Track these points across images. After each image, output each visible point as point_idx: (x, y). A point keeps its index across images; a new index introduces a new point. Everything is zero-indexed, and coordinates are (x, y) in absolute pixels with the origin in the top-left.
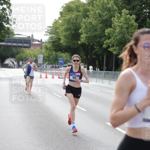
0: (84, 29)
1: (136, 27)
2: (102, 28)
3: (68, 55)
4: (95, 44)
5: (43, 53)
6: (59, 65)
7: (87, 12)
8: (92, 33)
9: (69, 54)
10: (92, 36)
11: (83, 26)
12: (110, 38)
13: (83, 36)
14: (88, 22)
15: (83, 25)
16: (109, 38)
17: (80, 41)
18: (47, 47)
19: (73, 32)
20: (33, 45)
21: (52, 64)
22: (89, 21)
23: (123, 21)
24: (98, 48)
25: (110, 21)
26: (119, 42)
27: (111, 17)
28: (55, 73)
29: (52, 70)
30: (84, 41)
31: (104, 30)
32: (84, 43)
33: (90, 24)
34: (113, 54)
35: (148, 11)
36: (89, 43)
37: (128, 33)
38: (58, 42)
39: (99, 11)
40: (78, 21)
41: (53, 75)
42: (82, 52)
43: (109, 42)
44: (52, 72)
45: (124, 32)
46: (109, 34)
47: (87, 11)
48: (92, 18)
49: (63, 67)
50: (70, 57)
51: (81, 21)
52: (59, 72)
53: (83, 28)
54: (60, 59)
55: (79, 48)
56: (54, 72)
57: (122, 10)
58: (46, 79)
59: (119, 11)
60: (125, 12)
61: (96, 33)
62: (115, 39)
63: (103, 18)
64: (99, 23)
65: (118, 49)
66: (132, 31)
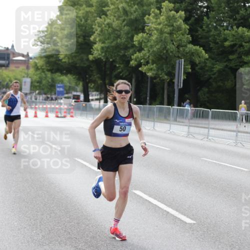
0: (99, 35)
1: (185, 32)
2: (128, 34)
3: (72, 78)
4: (117, 60)
5: (30, 76)
6: (56, 96)
7: (104, 7)
8: (112, 42)
9: (74, 77)
10: (113, 47)
11: (97, 30)
12: (143, 49)
13: (98, 46)
14: (106, 23)
15: (98, 28)
16: (140, 49)
17: (93, 54)
18: (36, 65)
19: (81, 40)
20: (15, 61)
21: (45, 94)
22: (108, 21)
23: (164, 22)
24: (122, 66)
25: (142, 21)
26: (157, 56)
27: (144, 15)
28: (50, 108)
29: (45, 103)
30: (99, 55)
31: (133, 37)
32: (98, 58)
33: (109, 27)
34: (147, 77)
35: (206, 5)
36: (107, 58)
37: (172, 41)
38: (55, 56)
39: (124, 5)
40: (89, 21)
41: (47, 112)
42: (95, 74)
43: (141, 57)
44: (45, 106)
45: (165, 39)
46: (140, 43)
47: (104, 4)
48: (112, 17)
49: (63, 99)
50: (75, 81)
51: (94, 21)
52: (57, 106)
53: (97, 34)
54: (59, 85)
55: (89, 67)
56: (49, 106)
57: (163, 4)
58: (36, 119)
59: (157, 5)
60: (168, 6)
61: (119, 40)
62: (151, 51)
63: (130, 16)
64: (123, 25)
65: (155, 68)
66: (178, 38)
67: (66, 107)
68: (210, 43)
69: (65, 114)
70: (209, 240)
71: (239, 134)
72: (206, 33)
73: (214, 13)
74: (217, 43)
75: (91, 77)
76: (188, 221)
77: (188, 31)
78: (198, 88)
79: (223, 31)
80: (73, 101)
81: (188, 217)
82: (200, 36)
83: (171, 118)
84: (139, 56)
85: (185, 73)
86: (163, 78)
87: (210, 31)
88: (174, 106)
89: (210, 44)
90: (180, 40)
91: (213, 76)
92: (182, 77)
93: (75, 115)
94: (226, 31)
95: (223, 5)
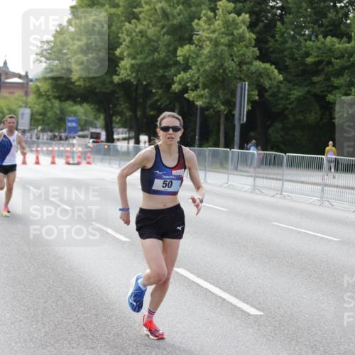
0: (128, 47)
1: (250, 43)
2: (169, 46)
3: (89, 108)
4: (154, 83)
5: (29, 105)
6: (67, 134)
7: (135, 8)
8: (146, 58)
9: (92, 106)
10: (147, 64)
11: (125, 40)
12: (190, 68)
13: (126, 64)
14: (137, 30)
15: (126, 37)
16: (186, 68)
17: (118, 75)
18: (38, 90)
20: (8, 85)
21: (51, 131)
22: (140, 27)
23: (220, 29)
24: (160, 91)
25: (188, 27)
26: (210, 77)
27: (192, 19)
28: (58, 151)
29: (50, 145)
30: (128, 75)
31: (175, 50)
32: (127, 81)
33: (142, 36)
34: (197, 106)
35: (280, 4)
36: (139, 81)
37: (231, 56)
39: (164, 4)
40: (114, 28)
41: (53, 157)
42: (122, 103)
43: (188, 79)
44: (50, 149)
45: (221, 53)
46: (186, 59)
47: (135, 4)
48: (146, 22)
49: (77, 138)
50: (94, 113)
51: (121, 28)
52: (68, 149)
53: (126, 45)
54: (70, 118)
55: (114, 92)
56: (56, 148)
57: (219, 3)
58: (37, 166)
59: (210, 4)
60: (226, 7)
61: (156, 55)
62: (202, 70)
63: (172, 20)
64: (162, 33)
65: (207, 95)
66: (241, 52)
67: (80, 149)
68: (286, 59)
69: (79, 160)
70: (282, 338)
71: (326, 188)
72: (280, 44)
73: (291, 16)
74: (296, 59)
75: (116, 107)
76: (253, 311)
77: (254, 42)
78: (268, 123)
79: (304, 42)
80: (91, 141)
81: (252, 306)
82: (271, 50)
83: (230, 166)
84: (185, 78)
85: (249, 101)
86: (219, 109)
87: (285, 42)
88: (233, 148)
89: (285, 61)
90: (243, 55)
91: (290, 107)
92: (246, 108)
93: (94, 161)
94: (308, 42)
95: (304, 5)
